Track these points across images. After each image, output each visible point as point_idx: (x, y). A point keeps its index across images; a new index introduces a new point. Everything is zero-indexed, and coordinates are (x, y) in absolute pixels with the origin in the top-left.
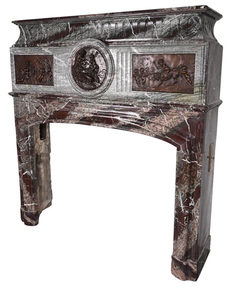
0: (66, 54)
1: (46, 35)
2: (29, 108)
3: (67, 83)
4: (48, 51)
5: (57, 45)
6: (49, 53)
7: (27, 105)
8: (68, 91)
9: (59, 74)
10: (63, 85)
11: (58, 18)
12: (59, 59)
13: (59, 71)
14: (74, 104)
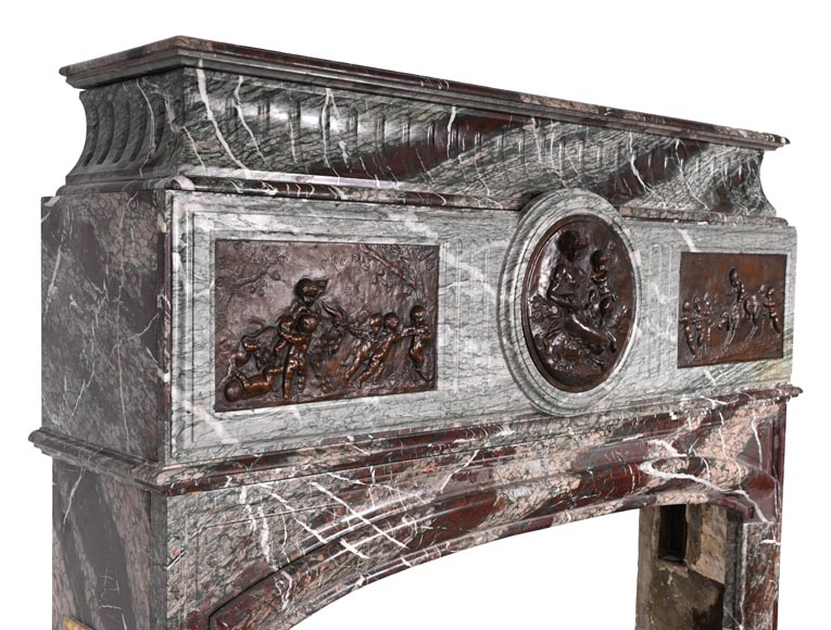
0: (496, 244)
1: (342, 144)
2: (265, 535)
3: (494, 371)
4: (423, 229)
5: (434, 201)
6: (424, 238)
7: (253, 525)
8: (497, 402)
9: (463, 331)
10: (477, 381)
11: (443, 82)
12: (465, 266)
13: (465, 319)
14: (498, 453)
